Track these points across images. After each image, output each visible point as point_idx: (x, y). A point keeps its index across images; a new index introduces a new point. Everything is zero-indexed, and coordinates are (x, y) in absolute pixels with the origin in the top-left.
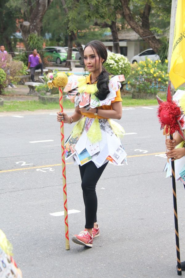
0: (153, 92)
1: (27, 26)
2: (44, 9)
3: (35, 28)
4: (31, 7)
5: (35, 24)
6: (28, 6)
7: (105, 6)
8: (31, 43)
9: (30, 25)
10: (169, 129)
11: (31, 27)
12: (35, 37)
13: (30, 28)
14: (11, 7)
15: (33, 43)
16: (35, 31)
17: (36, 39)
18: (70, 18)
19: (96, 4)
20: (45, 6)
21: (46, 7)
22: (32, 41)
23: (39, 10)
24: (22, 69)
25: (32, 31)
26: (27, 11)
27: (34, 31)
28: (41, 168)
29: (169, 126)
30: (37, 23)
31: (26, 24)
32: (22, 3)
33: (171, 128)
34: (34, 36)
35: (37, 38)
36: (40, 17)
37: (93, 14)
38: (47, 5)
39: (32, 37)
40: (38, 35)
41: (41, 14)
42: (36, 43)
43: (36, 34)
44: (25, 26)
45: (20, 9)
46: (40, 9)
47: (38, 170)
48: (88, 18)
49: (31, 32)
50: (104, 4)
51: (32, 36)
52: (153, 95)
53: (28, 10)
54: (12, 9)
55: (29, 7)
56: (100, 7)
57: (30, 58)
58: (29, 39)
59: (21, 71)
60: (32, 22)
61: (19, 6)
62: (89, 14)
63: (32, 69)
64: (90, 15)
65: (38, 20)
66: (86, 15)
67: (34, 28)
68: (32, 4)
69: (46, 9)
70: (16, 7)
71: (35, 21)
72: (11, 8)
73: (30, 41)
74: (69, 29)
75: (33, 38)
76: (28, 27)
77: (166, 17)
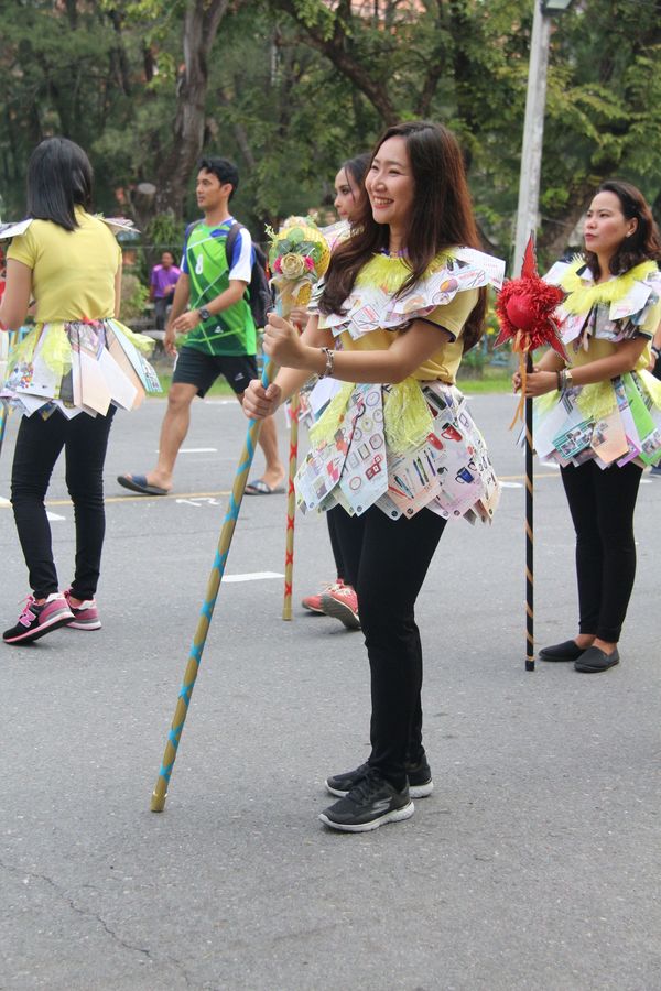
0: (474, 364)
1: (147, 196)
2: (194, 153)
3: (170, 201)
4: (159, 154)
5: (168, 191)
6: (150, 151)
7: (353, 149)
8: (157, 239)
9: (156, 194)
10: (528, 339)
11: (159, 199)
12: (170, 224)
13: (155, 199)
14: (106, 152)
15: (163, 239)
16: (170, 209)
17: (170, 229)
18: (262, 178)
19: (329, 142)
20: (197, 146)
21: (200, 149)
22: (160, 234)
23: (182, 156)
24: (136, 297)
25: (161, 209)
26: (146, 163)
27: (165, 209)
28: (188, 499)
29: (527, 333)
30: (173, 188)
31: (147, 189)
32: (134, 143)
33: (531, 337)
34: (166, 221)
35: (174, 225)
36: (184, 173)
37: (321, 169)
38: (201, 144)
39: (161, 224)
40: (177, 219)
41: (185, 165)
42: (171, 239)
43: (172, 216)
44: (143, 195)
45: (129, 158)
46: (183, 152)
47: (179, 501)
48: (308, 178)
49: (158, 210)
50: (351, 146)
51: (160, 220)
52: (474, 372)
53: (152, 160)
54: (110, 158)
55: (154, 153)
56: (338, 150)
57: (156, 273)
58: (153, 227)
59: (132, 300)
60: (161, 185)
61: (126, 150)
62: (311, 167)
63: (159, 303)
64: (315, 170)
65: (177, 182)
66: (304, 170)
67: (165, 201)
68: (163, 146)
69: (198, 153)
70: (119, 152)
71: (168, 183)
72: (105, 156)
73: (156, 233)
74: (259, 205)
75: (164, 226)
76: (151, 198)
77: (511, 181)
